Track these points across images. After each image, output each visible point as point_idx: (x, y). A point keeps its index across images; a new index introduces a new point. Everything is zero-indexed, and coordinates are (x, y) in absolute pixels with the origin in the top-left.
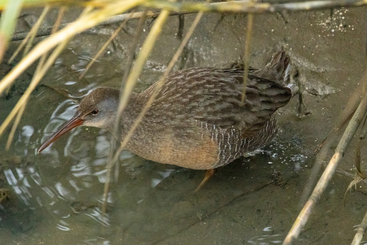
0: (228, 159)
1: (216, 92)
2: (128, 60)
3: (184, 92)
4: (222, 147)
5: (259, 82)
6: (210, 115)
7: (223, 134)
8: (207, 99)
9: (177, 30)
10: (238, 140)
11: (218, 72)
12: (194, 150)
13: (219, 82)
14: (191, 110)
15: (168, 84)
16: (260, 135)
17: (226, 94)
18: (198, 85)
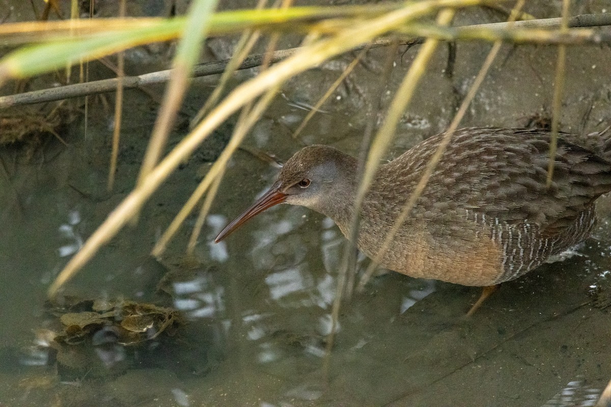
0: (518, 271)
1: (500, 167)
2: (369, 110)
3: (448, 168)
4: (509, 252)
5: (569, 152)
6: (489, 203)
7: (510, 233)
8: (485, 178)
9: (446, 64)
10: (535, 240)
11: (504, 134)
12: (463, 258)
13: (505, 150)
14: (457, 197)
15: (424, 155)
16: (571, 231)
17: (515, 170)
18: (470, 157)
